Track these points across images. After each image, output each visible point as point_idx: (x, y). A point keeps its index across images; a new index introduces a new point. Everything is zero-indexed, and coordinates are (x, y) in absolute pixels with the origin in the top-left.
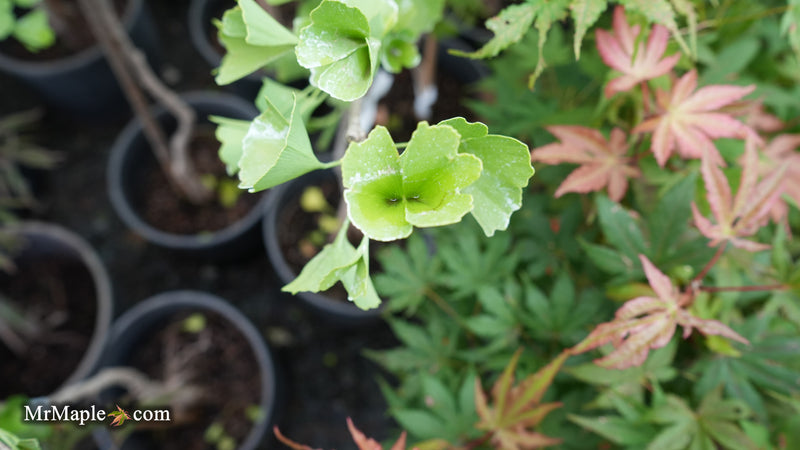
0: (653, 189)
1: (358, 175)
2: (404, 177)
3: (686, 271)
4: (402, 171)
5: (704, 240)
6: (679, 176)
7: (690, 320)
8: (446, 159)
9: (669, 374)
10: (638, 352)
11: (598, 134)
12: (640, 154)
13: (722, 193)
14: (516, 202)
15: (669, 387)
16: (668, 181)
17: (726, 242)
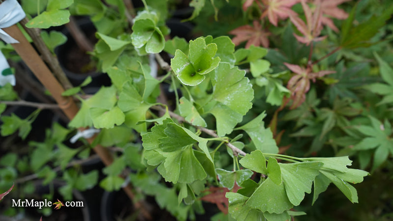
0: (278, 37)
1: (178, 69)
2: (193, 63)
3: (305, 60)
4: (191, 62)
5: (304, 45)
6: (285, 27)
7: (313, 76)
8: (204, 49)
9: (317, 102)
10: (302, 97)
11: (248, 26)
12: (267, 26)
13: (301, 25)
14: (233, 59)
15: (320, 106)
16: (281, 31)
17: (312, 42)
